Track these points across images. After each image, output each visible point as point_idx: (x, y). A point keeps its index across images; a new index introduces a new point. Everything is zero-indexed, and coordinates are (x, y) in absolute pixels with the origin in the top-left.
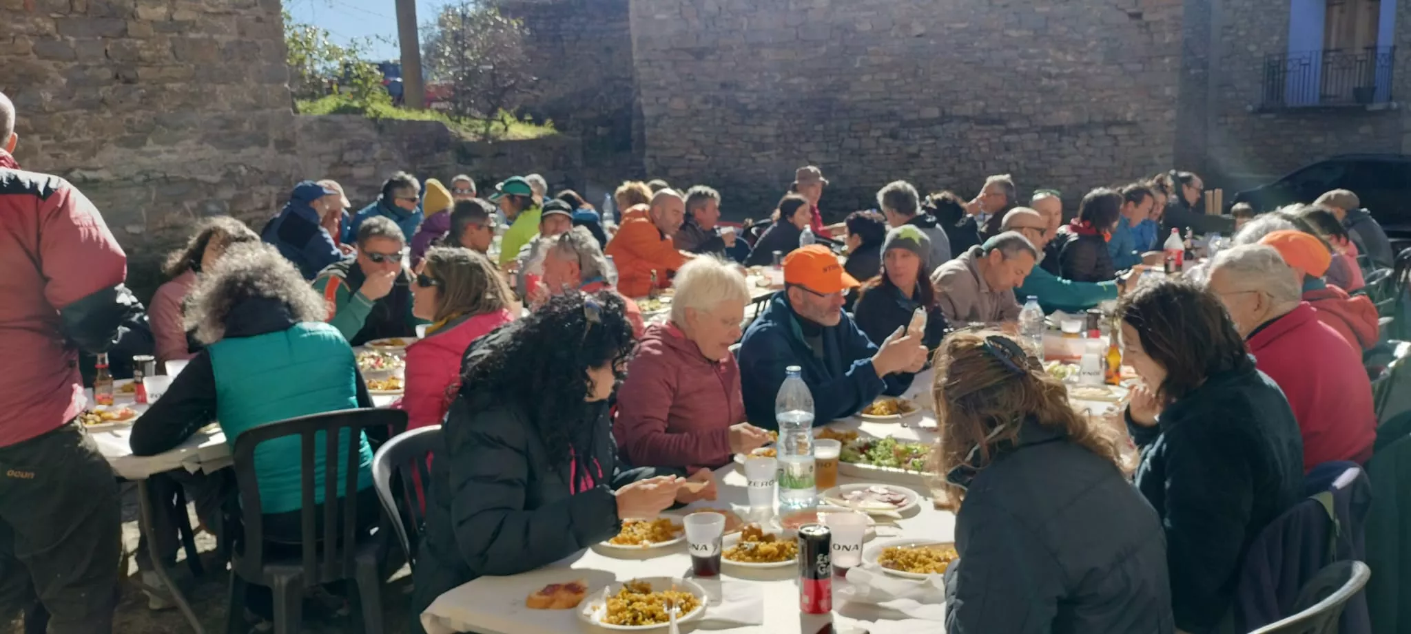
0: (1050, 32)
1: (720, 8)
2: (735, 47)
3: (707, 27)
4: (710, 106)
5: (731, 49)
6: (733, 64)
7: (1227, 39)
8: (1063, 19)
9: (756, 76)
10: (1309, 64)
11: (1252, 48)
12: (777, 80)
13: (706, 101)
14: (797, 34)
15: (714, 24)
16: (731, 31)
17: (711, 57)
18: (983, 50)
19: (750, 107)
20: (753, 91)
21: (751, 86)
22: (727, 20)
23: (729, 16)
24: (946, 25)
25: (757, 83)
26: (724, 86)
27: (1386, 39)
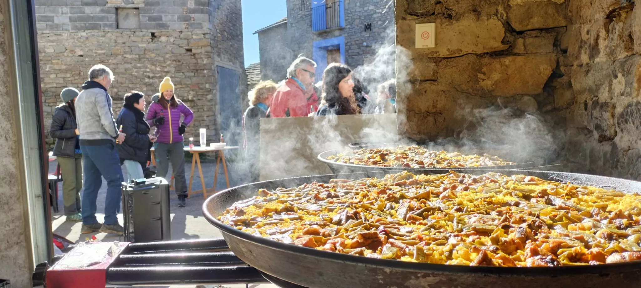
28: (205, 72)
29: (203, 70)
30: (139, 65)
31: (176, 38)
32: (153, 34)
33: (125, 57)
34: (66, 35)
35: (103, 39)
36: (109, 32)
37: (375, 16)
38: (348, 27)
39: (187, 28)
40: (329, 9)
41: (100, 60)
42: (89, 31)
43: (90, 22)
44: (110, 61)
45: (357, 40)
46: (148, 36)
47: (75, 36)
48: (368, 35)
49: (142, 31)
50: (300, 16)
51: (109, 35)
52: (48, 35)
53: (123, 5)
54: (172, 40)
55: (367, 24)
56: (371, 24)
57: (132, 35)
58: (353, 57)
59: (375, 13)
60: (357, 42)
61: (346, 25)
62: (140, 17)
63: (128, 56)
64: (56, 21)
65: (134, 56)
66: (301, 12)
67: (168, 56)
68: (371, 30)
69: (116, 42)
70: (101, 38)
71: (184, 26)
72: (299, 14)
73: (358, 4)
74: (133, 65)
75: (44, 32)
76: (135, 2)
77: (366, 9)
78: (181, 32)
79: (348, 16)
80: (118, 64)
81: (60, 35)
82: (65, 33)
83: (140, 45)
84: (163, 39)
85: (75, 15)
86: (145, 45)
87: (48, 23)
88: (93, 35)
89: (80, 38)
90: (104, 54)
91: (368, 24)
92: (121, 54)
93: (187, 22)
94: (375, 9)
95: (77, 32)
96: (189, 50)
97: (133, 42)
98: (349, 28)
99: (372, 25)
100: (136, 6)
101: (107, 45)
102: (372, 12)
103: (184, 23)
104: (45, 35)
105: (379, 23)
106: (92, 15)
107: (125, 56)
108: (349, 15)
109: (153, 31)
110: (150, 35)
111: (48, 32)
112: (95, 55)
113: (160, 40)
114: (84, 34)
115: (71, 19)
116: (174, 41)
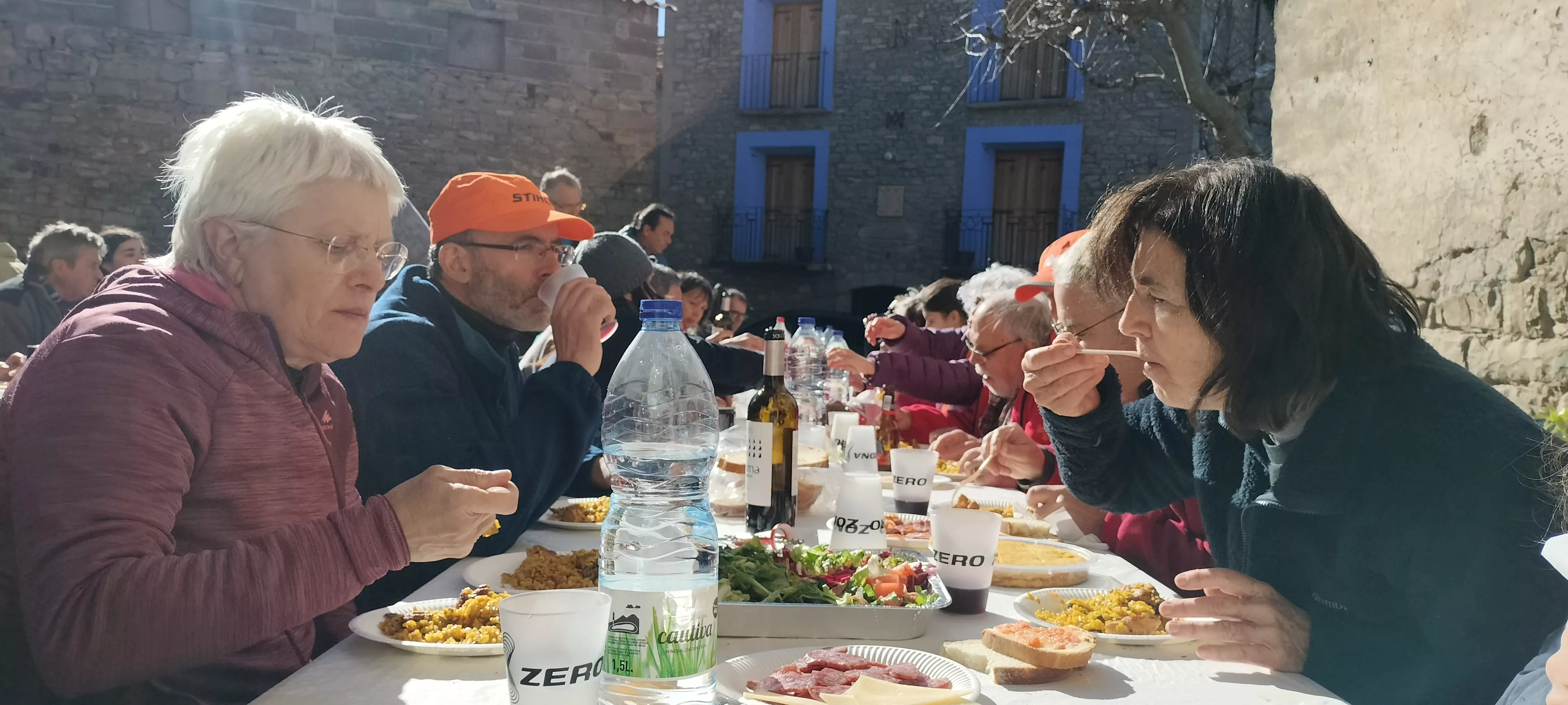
0: (514, 140)
1: (53, 40)
2: (75, 97)
3: (29, 61)
4: (28, 175)
5: (70, 98)
6: (72, 120)
7: (675, 188)
8: (529, 127)
9: (109, 142)
10: (755, 220)
11: (700, 200)
12: (143, 151)
13: (21, 167)
14: (177, 93)
15: (41, 59)
16: (69, 74)
17: (33, 106)
18: (434, 150)
19: (99, 184)
20: (103, 162)
21: (100, 155)
22: (65, 57)
23: (68, 52)
24: (387, 113)
25: (111, 151)
26: (54, 148)
27: (820, 201)
28: (639, 190)
29: (635, 185)
30: (492, 159)
31: (582, 104)
32: (531, 88)
33: (461, 137)
34: (322, 64)
35: (412, 85)
36: (427, 70)
37: (916, 97)
38: (840, 111)
39: (607, 84)
40: (781, 64)
41: (401, 137)
42: (380, 62)
43: (385, 41)
44: (426, 142)
45: (865, 145)
46: (519, 92)
47: (344, 71)
48: (895, 137)
49: (504, 79)
50: (701, 67)
51: (427, 77)
52: (275, 58)
53: (468, 9)
54: (573, 108)
55: (892, 113)
56: (903, 113)
57: (483, 86)
58: (849, 179)
59: (917, 91)
60: (863, 148)
61: (836, 108)
62: (507, 44)
63: (470, 135)
64: (301, 25)
65: (484, 137)
66: (705, 59)
67: (560, 145)
68: (901, 126)
69: (443, 97)
70: (409, 83)
71: (603, 80)
72: (700, 64)
73: (873, 66)
74: (479, 157)
75: (267, 49)
76: (498, 7)
77: (892, 78)
78: (594, 92)
79: (842, 88)
80: (443, 151)
81: (306, 62)
82: (319, 60)
83: (500, 112)
84: (554, 103)
85: (350, 17)
86: (510, 113)
87: (279, 27)
88: (390, 74)
89: (357, 76)
90: (413, 122)
91: (896, 113)
92: (455, 127)
93: (610, 71)
94: (916, 84)
95: (350, 60)
96: (608, 137)
97: (485, 101)
98: (843, 114)
99: (907, 116)
100: (500, 16)
101: (421, 103)
102: (909, 89)
103: (604, 71)
104: (267, 58)
105: (925, 114)
106: (392, 23)
107: (462, 133)
108: (846, 86)
109: (533, 81)
110: (525, 90)
111: (276, 50)
112: (388, 122)
113: (546, 104)
114: (366, 67)
115: (338, 27)
116: (577, 111)
